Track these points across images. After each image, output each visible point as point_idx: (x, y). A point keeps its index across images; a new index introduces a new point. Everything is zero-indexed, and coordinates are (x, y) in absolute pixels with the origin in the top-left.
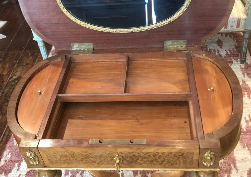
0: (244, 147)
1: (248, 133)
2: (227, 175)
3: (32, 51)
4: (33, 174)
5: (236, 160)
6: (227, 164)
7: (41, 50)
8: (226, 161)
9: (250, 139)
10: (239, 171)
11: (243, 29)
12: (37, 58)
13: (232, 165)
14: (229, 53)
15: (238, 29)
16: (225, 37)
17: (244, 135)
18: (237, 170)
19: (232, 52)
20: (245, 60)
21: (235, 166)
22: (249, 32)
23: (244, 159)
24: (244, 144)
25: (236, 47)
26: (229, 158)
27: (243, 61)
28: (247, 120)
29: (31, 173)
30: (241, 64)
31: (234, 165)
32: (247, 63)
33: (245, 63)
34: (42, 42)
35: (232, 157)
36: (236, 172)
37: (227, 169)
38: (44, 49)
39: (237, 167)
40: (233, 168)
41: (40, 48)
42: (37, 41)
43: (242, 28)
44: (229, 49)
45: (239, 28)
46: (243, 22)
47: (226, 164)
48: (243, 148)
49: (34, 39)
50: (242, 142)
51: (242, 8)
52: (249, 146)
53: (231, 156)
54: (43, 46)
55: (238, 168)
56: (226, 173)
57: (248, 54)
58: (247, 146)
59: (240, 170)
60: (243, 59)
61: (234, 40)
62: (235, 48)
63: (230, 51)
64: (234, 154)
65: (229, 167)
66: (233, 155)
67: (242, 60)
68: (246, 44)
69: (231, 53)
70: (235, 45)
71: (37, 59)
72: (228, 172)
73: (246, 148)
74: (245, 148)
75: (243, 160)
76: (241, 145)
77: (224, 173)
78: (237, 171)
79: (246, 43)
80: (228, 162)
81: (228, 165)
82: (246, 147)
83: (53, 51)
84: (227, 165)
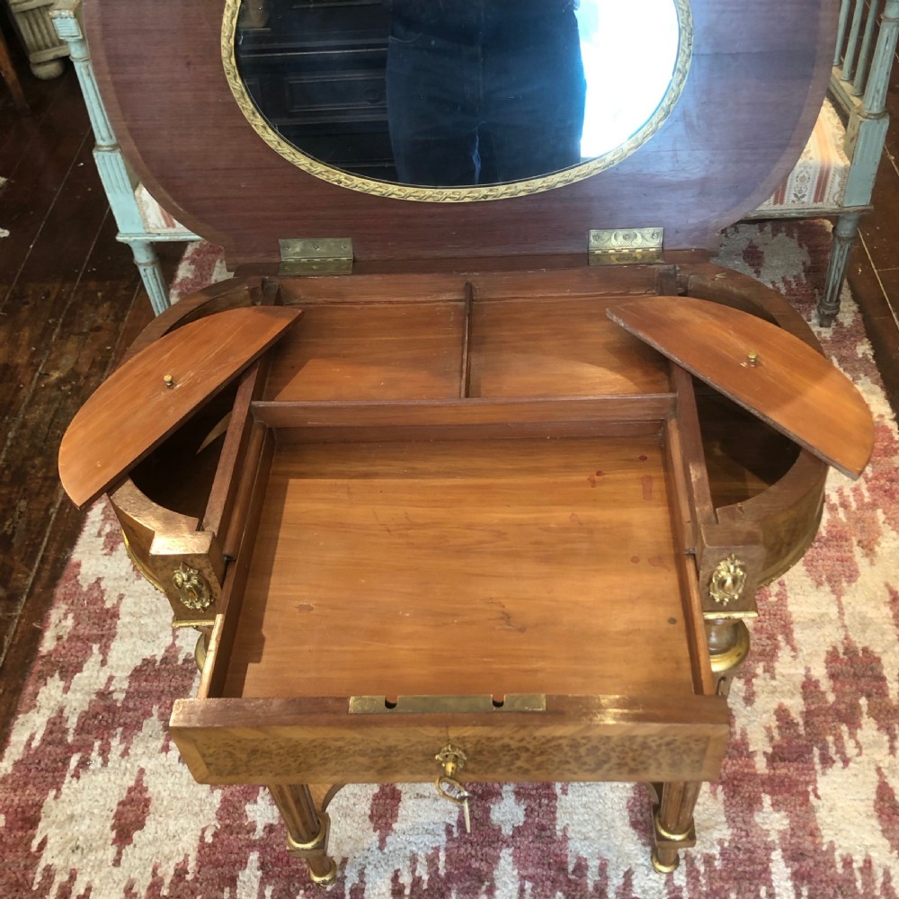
0: (819, 584)
1: (835, 543)
2: (764, 667)
3: (108, 283)
4: (152, 674)
5: (792, 623)
6: (766, 636)
7: (146, 276)
8: (762, 627)
9: (838, 560)
10: (801, 654)
11: (836, 207)
12: (127, 308)
13: (780, 638)
14: (783, 291)
15: (819, 204)
16: (770, 236)
17: (821, 548)
18: (794, 649)
19: (794, 286)
20: (834, 312)
21: (789, 640)
22: (855, 217)
23: (818, 620)
24: (821, 576)
25: (808, 271)
26: (772, 617)
27: (828, 315)
28: (831, 503)
29: (147, 673)
30: (821, 326)
31: (787, 636)
32: (840, 325)
33: (833, 324)
34: (149, 249)
35: (781, 615)
36: (792, 657)
37: (764, 650)
38: (154, 274)
39: (795, 642)
40: (783, 644)
41: (141, 270)
42: (132, 246)
43: (831, 201)
44: (783, 278)
45: (822, 200)
46: (838, 179)
47: (761, 633)
48: (817, 587)
49: (119, 238)
50: (814, 570)
51: (836, 131)
52: (835, 582)
53: (779, 612)
54: (153, 263)
55: (798, 646)
56: (763, 660)
57: (846, 293)
58: (829, 580)
59: (805, 651)
60: (828, 308)
61: (800, 246)
62: (803, 275)
63: (786, 283)
64: (786, 606)
65: (770, 642)
66: (783, 608)
67: (826, 313)
68: (842, 257)
69: (790, 290)
70: (804, 264)
71: (129, 313)
72: (768, 658)
73: (827, 588)
74: (822, 588)
75: (813, 620)
76: (809, 580)
77: (753, 661)
78: (793, 654)
79: (841, 253)
80: (769, 628)
81: (768, 638)
82: (826, 584)
83: (181, 284)
84: (764, 636)
